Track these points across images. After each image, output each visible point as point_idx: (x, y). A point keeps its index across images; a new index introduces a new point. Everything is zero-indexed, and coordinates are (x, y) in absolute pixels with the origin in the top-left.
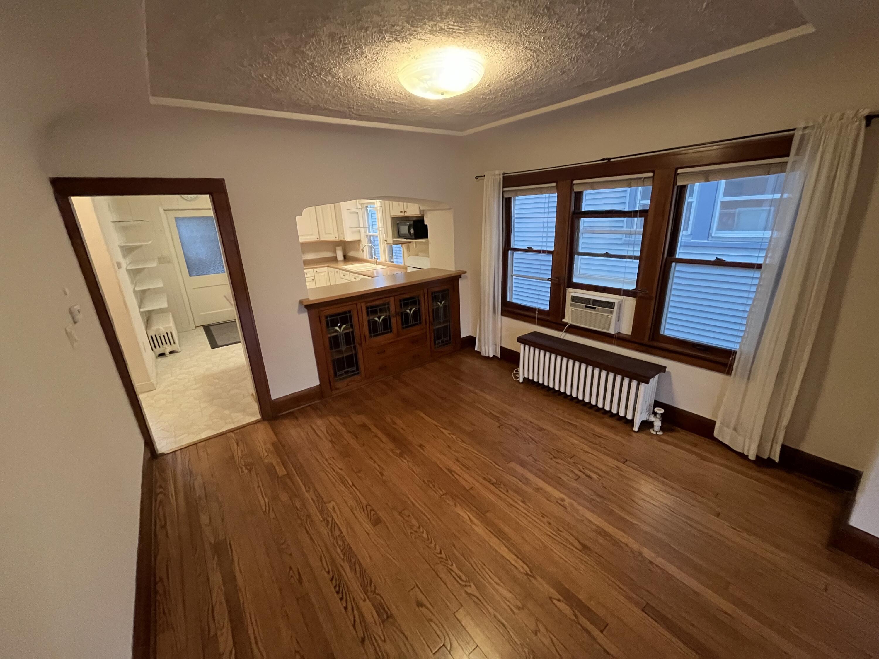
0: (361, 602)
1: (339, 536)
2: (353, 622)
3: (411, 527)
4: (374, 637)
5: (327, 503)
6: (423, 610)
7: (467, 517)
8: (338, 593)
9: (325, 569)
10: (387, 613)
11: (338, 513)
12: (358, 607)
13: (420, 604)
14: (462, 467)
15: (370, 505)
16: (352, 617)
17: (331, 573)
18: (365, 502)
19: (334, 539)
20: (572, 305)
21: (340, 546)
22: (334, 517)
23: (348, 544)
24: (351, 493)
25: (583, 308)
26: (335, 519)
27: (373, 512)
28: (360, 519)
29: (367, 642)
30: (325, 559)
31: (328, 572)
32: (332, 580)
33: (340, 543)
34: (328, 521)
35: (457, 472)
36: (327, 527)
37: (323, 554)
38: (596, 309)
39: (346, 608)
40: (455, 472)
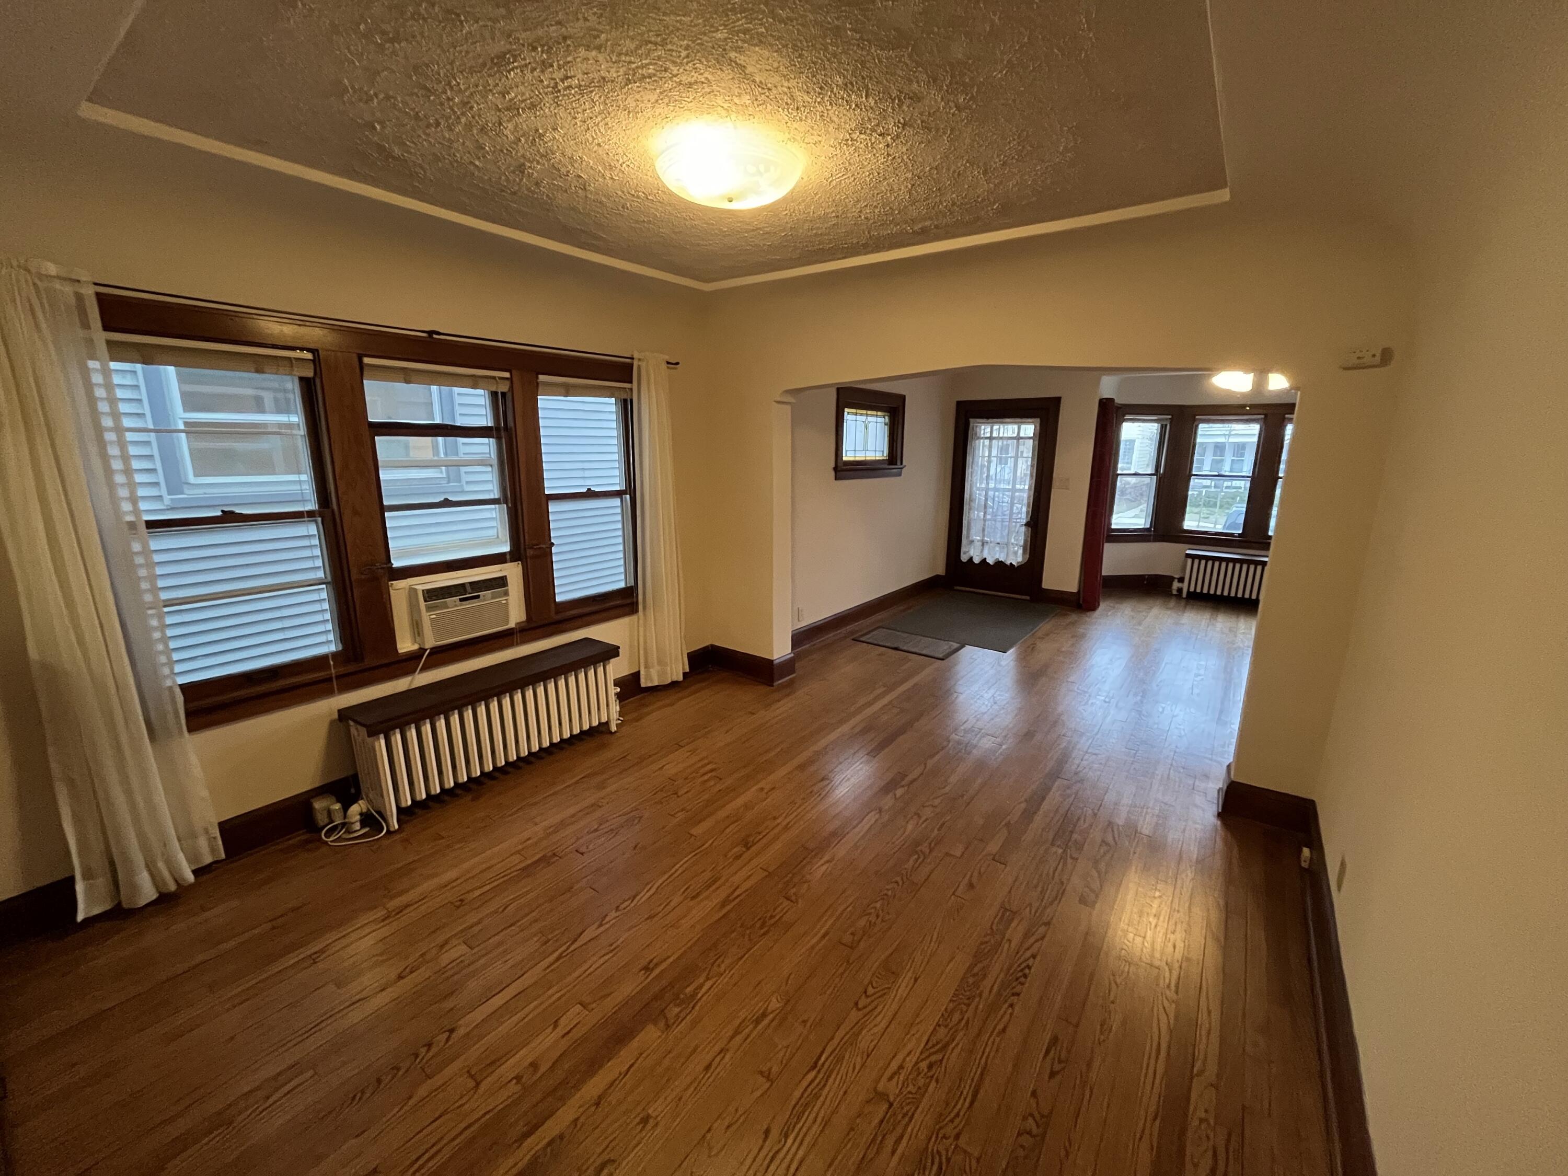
0: (1013, 945)
1: (946, 1026)
2: (1040, 942)
3: (871, 925)
4: (1035, 913)
5: (888, 1101)
6: (974, 880)
7: (825, 867)
8: (1025, 976)
9: (1011, 1014)
10: (1003, 915)
11: (900, 1057)
12: (1022, 943)
13: (971, 886)
14: (714, 887)
15: (856, 1004)
16: (1037, 945)
17: (1009, 1002)
18: (854, 1015)
19: (956, 1031)
20: (429, 609)
21: (963, 1013)
22: (915, 1059)
23: (951, 1001)
24: (840, 1059)
25: (456, 606)
26: (918, 1054)
27: (870, 991)
28: (895, 1006)
29: (1045, 919)
30: (996, 1025)
31: (1011, 1005)
32: (1018, 994)
33: (956, 1017)
34: (930, 1067)
35: (729, 891)
36: (941, 1061)
37: (992, 1032)
38: (481, 597)
39: (1034, 957)
40: (728, 896)
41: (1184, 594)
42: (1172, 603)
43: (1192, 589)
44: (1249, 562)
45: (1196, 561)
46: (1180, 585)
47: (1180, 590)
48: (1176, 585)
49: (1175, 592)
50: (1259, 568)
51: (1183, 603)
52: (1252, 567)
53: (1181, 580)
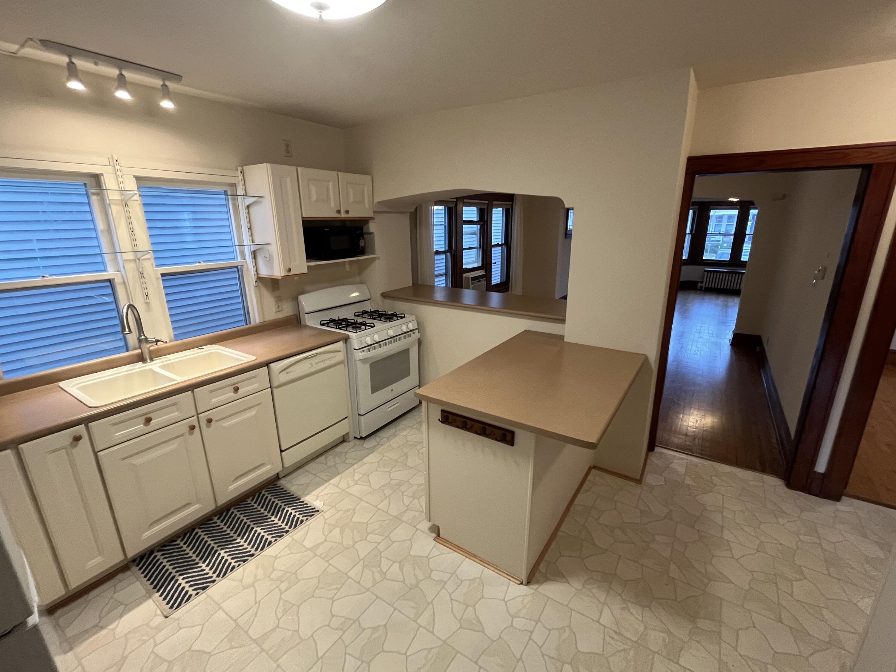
41: (703, 289)
42: (699, 292)
43: (707, 286)
44: (732, 273)
45: (709, 273)
46: (701, 285)
47: (701, 287)
48: (699, 285)
49: (699, 288)
50: (740, 275)
51: (703, 292)
52: (734, 275)
53: (702, 282)
